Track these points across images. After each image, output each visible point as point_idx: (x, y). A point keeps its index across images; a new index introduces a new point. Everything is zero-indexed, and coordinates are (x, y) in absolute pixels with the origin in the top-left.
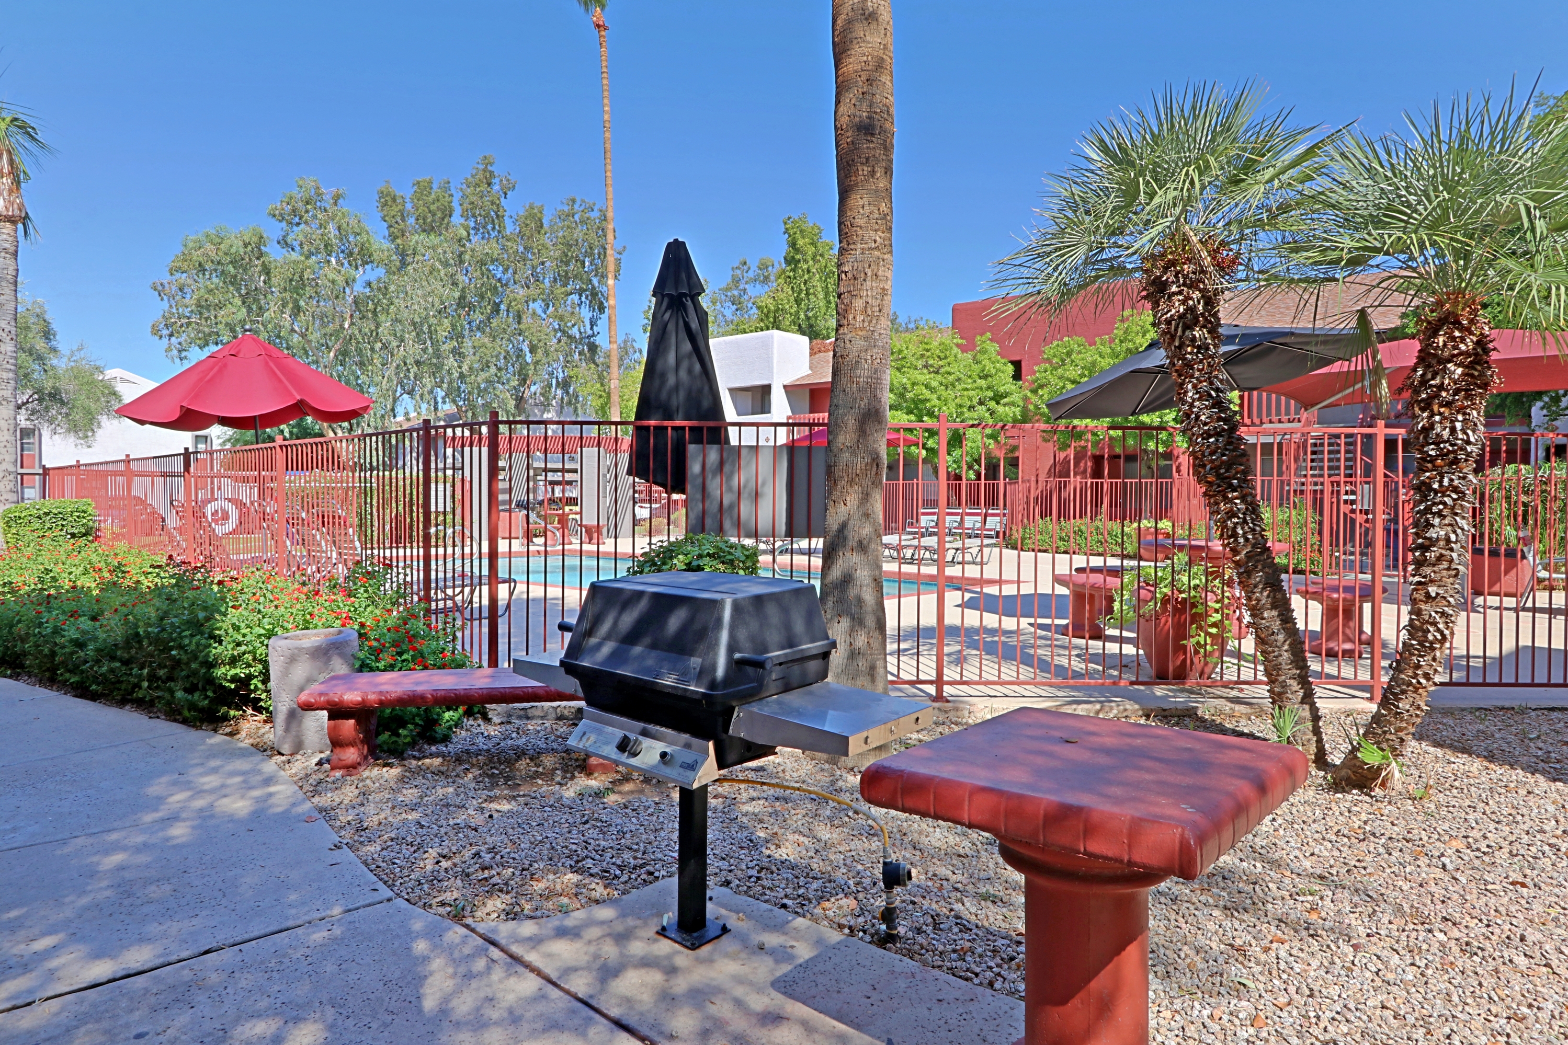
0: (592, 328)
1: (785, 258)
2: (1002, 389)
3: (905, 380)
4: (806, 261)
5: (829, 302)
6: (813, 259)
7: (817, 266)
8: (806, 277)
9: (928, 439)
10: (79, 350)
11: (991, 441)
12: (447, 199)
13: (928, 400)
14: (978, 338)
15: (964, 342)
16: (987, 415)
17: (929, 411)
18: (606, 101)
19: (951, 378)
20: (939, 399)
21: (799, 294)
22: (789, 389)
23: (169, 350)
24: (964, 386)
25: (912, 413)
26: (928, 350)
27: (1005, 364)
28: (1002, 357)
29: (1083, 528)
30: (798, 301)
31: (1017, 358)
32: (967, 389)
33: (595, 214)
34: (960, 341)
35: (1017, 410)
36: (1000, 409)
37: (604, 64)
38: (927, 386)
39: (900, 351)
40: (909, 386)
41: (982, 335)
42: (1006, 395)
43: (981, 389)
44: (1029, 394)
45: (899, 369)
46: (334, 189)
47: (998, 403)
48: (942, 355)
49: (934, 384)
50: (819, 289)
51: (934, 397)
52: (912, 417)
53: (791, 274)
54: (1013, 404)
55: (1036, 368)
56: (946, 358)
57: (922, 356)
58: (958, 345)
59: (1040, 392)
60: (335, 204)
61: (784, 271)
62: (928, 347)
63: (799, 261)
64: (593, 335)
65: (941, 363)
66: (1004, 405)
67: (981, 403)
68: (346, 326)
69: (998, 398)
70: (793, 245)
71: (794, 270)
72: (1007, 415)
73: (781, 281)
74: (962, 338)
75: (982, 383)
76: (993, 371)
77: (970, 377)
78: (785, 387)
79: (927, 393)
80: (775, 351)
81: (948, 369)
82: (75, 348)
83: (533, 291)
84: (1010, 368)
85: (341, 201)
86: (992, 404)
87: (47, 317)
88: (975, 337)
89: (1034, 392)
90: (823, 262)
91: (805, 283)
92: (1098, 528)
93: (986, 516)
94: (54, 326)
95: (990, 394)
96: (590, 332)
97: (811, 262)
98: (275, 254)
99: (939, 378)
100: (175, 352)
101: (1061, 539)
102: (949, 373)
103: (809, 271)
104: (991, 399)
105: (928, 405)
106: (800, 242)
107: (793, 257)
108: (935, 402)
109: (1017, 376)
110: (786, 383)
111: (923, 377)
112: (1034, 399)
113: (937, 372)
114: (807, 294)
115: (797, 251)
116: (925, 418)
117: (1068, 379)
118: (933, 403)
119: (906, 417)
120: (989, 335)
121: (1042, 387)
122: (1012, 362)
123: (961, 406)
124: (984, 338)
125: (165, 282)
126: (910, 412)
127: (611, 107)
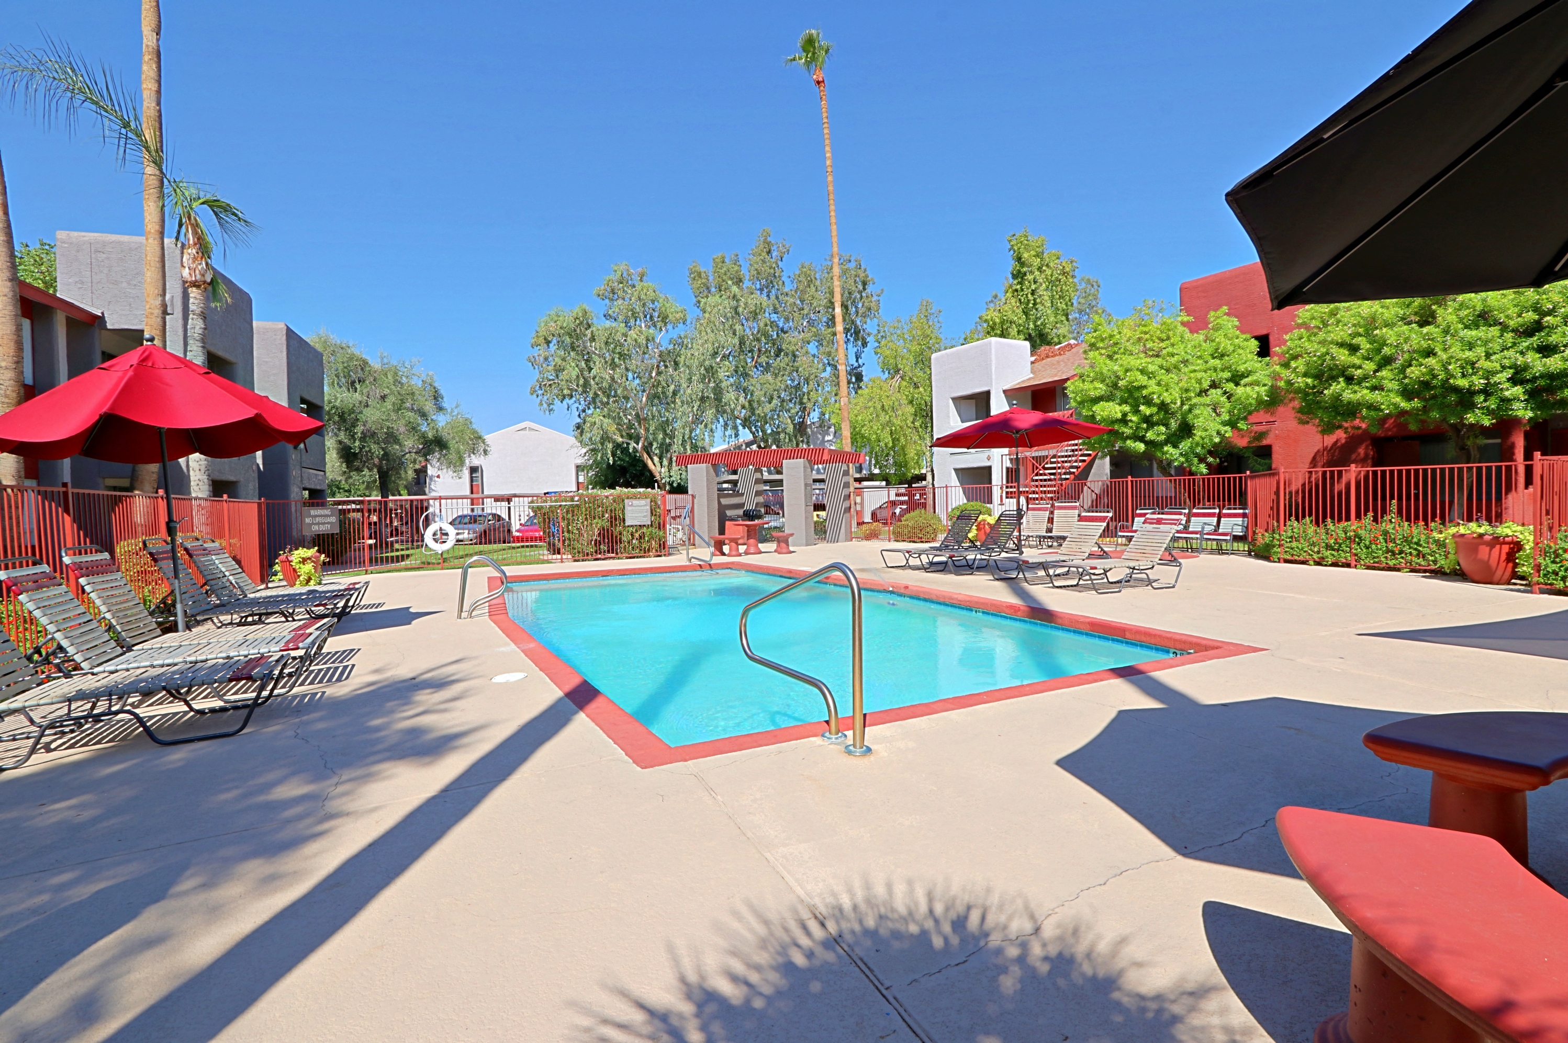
0: (857, 361)
1: (1013, 274)
2: (1242, 368)
3: (1116, 368)
4: (1031, 272)
5: (1057, 309)
6: (1040, 269)
7: (1043, 276)
8: (1033, 287)
9: (1147, 430)
10: (456, 407)
11: (1228, 428)
12: (736, 268)
13: (1145, 387)
14: (1212, 313)
15: (1191, 319)
16: (1224, 399)
17: (1144, 398)
18: (827, 148)
19: (1173, 360)
20: (1159, 384)
21: (1027, 304)
22: (1009, 394)
23: (541, 404)
24: (1192, 368)
25: (1126, 403)
26: (1146, 333)
27: (1247, 340)
28: (1243, 332)
29: (1362, 532)
30: (1026, 313)
31: (1264, 332)
32: (1195, 371)
33: (852, 265)
34: (1186, 319)
35: (1263, 390)
36: (1240, 390)
37: (825, 115)
38: (1143, 372)
39: (1111, 336)
40: (1121, 374)
41: (1216, 310)
42: (1248, 374)
43: (1215, 370)
44: (1278, 368)
45: (1110, 357)
46: (640, 270)
47: (1237, 384)
48: (1164, 336)
49: (1151, 368)
50: (1046, 298)
51: (1153, 382)
52: (1127, 408)
53: (1018, 287)
54: (1257, 383)
55: (1287, 337)
56: (1168, 338)
57: (1140, 339)
58: (1183, 324)
59: (1293, 364)
60: (641, 280)
61: (1011, 286)
62: (1145, 329)
63: (1025, 274)
64: (859, 366)
65: (1163, 345)
66: (1245, 386)
67: (1214, 385)
68: (654, 375)
69: (1236, 379)
70: (1019, 259)
71: (1020, 283)
72: (1248, 397)
73: (1009, 295)
74: (1188, 315)
75: (1217, 362)
76: (1231, 348)
77: (1200, 357)
78: (1005, 392)
79: (1142, 380)
80: (993, 358)
81: (1170, 349)
82: (454, 406)
83: (807, 336)
84: (1254, 344)
85: (645, 278)
86: (1230, 386)
87: (436, 385)
88: (1208, 312)
89: (1286, 365)
90: (1049, 272)
91: (1033, 293)
92: (1386, 533)
93: (1220, 516)
94: (442, 392)
95: (1227, 375)
96: (856, 365)
97: (1037, 273)
98: (601, 325)
99: (1159, 361)
100: (545, 406)
101: (1328, 547)
102: (1173, 355)
103: (1035, 282)
104: (1228, 380)
105: (1145, 392)
106: (1025, 256)
107: (1019, 271)
108: (1156, 388)
109: (1264, 350)
110: (1006, 388)
111: (1142, 361)
112: (1285, 373)
113: (1157, 356)
114: (1035, 304)
115: (1023, 264)
116: (1142, 408)
117: (1332, 342)
118: (1150, 390)
119: (1118, 408)
120: (1225, 309)
121: (1295, 357)
122: (1256, 338)
123: (1187, 390)
124: (1219, 313)
125: (536, 355)
126: (1123, 401)
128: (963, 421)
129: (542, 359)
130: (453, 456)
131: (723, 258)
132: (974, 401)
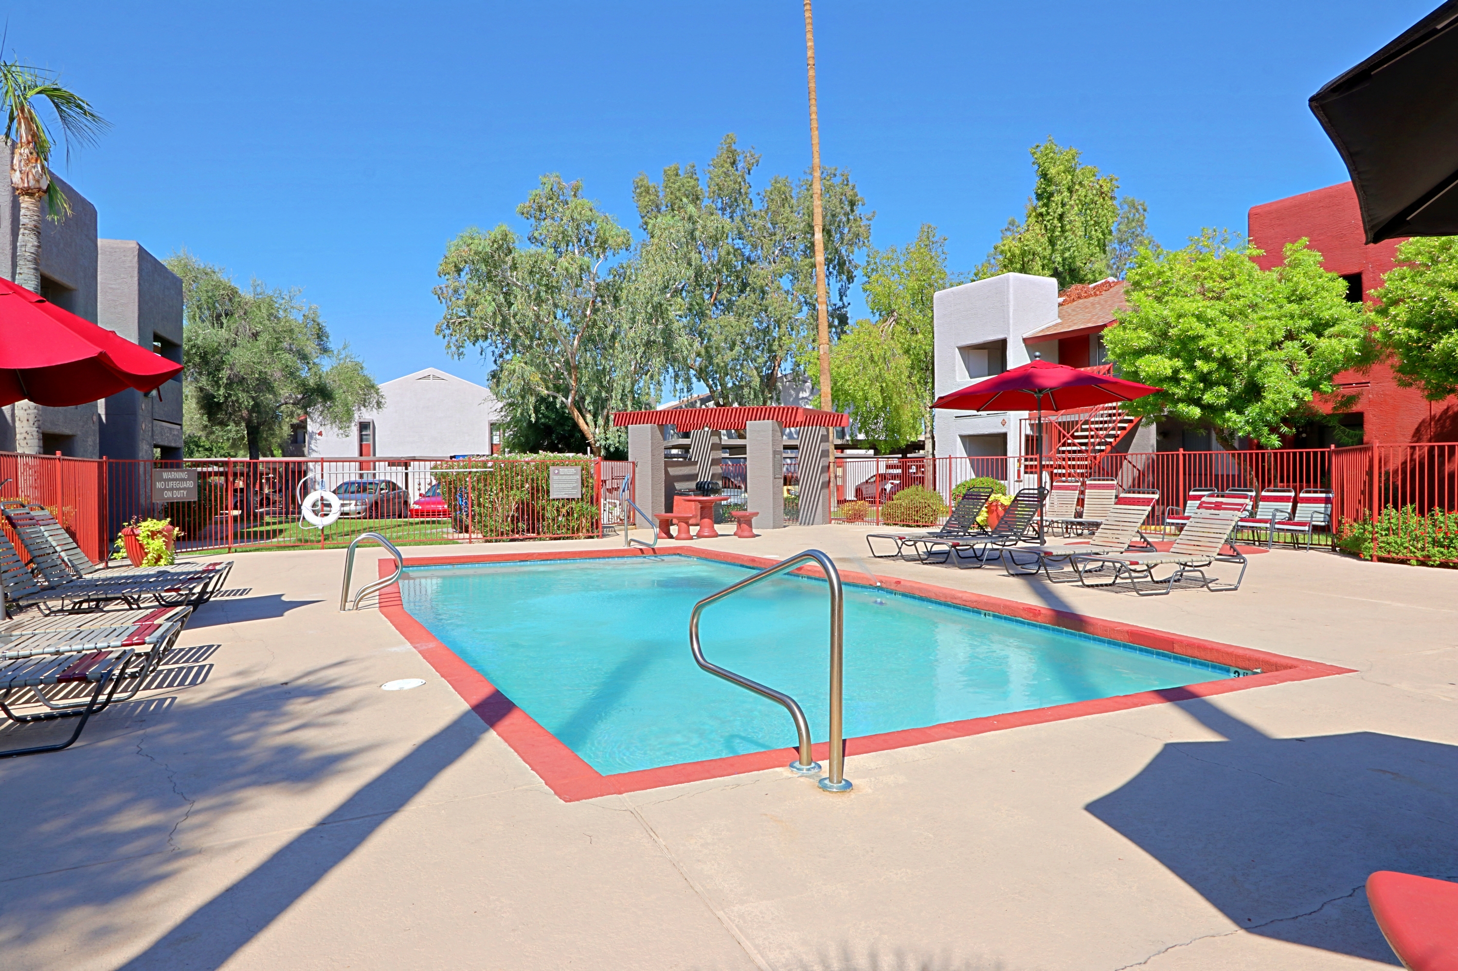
0: (841, 299)
1: (1036, 193)
2: (1326, 315)
3: (1165, 313)
4: (1060, 193)
5: (1091, 238)
6: (1070, 190)
7: (1074, 197)
8: (1062, 210)
9: (1204, 391)
10: (344, 348)
11: (1307, 390)
12: (693, 183)
13: (1202, 337)
14: (1289, 246)
15: (1262, 252)
16: (1302, 353)
17: (1201, 350)
18: (809, 36)
19: (1239, 304)
20: (1220, 334)
21: (1053, 231)
22: (1031, 343)
23: (448, 346)
24: (1262, 314)
25: (1178, 356)
26: (1204, 270)
27: (1332, 280)
28: (1328, 270)
30: (1052, 242)
31: (1354, 270)
32: (1266, 317)
33: (838, 180)
34: (1256, 252)
35: (1353, 343)
36: (1323, 343)
38: (1199, 318)
39: (1160, 273)
40: (1172, 320)
41: (1293, 242)
42: (1334, 322)
43: (1292, 317)
44: (1372, 315)
45: (1159, 299)
46: (574, 183)
47: (1320, 335)
48: (1227, 274)
49: (1210, 313)
50: (1078, 224)
51: (1212, 330)
52: (1179, 363)
53: (1044, 210)
54: (1345, 334)
56: (1233, 276)
57: (1196, 277)
58: (1252, 259)
59: (1392, 311)
60: (575, 196)
61: (1034, 209)
62: (1203, 264)
63: (1051, 194)
64: (844, 306)
65: (1225, 284)
66: (1330, 337)
67: (1290, 336)
68: (588, 312)
70: (1044, 175)
71: (1046, 205)
72: (1334, 351)
73: (1031, 219)
74: (1258, 247)
75: (1294, 307)
76: (1312, 290)
77: (1273, 301)
78: (1025, 340)
79: (1199, 328)
80: (1011, 297)
81: (1235, 291)
82: (341, 347)
83: (780, 267)
84: (1342, 286)
85: (579, 193)
86: (1311, 338)
87: (320, 320)
88: (1283, 244)
89: (1383, 312)
90: (1082, 192)
91: (1061, 218)
93: (1295, 501)
94: (328, 329)
95: (1307, 323)
96: (840, 304)
97: (1066, 193)
98: (524, 251)
99: (1220, 305)
100: (454, 348)
101: (1435, 542)
102: (1238, 298)
103: (1064, 205)
104: (1308, 330)
105: (1202, 343)
106: (1052, 171)
107: (1045, 190)
108: (1216, 339)
109: (1355, 293)
110: (1025, 336)
111: (1199, 304)
112: (1382, 322)
113: (1218, 298)
114: (1063, 231)
115: (1049, 182)
116: (1198, 363)
117: (1443, 284)
118: (1209, 340)
119: (1168, 363)
120: (1305, 240)
121: (1395, 302)
122: (1346, 277)
123: (1255, 342)
124: (1298, 245)
125: (443, 286)
126: (1175, 355)
127: (815, 41)
128: (971, 377)
129: (450, 291)
130: (339, 409)
131: (677, 169)
132: (986, 351)
